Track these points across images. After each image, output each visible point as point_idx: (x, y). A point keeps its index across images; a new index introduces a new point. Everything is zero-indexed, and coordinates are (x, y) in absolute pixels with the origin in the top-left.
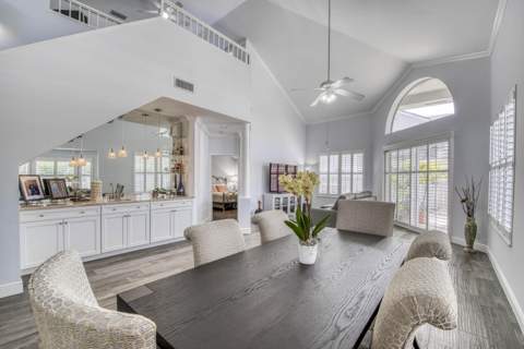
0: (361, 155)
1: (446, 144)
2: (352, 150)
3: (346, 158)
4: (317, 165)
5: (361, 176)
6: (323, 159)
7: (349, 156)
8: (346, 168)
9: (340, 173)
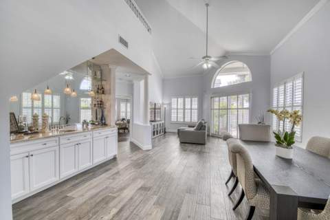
0: (196, 99)
1: (248, 95)
2: (191, 96)
3: (188, 100)
4: (170, 104)
5: (196, 111)
6: (174, 100)
7: (189, 99)
8: (188, 106)
9: (184, 109)
